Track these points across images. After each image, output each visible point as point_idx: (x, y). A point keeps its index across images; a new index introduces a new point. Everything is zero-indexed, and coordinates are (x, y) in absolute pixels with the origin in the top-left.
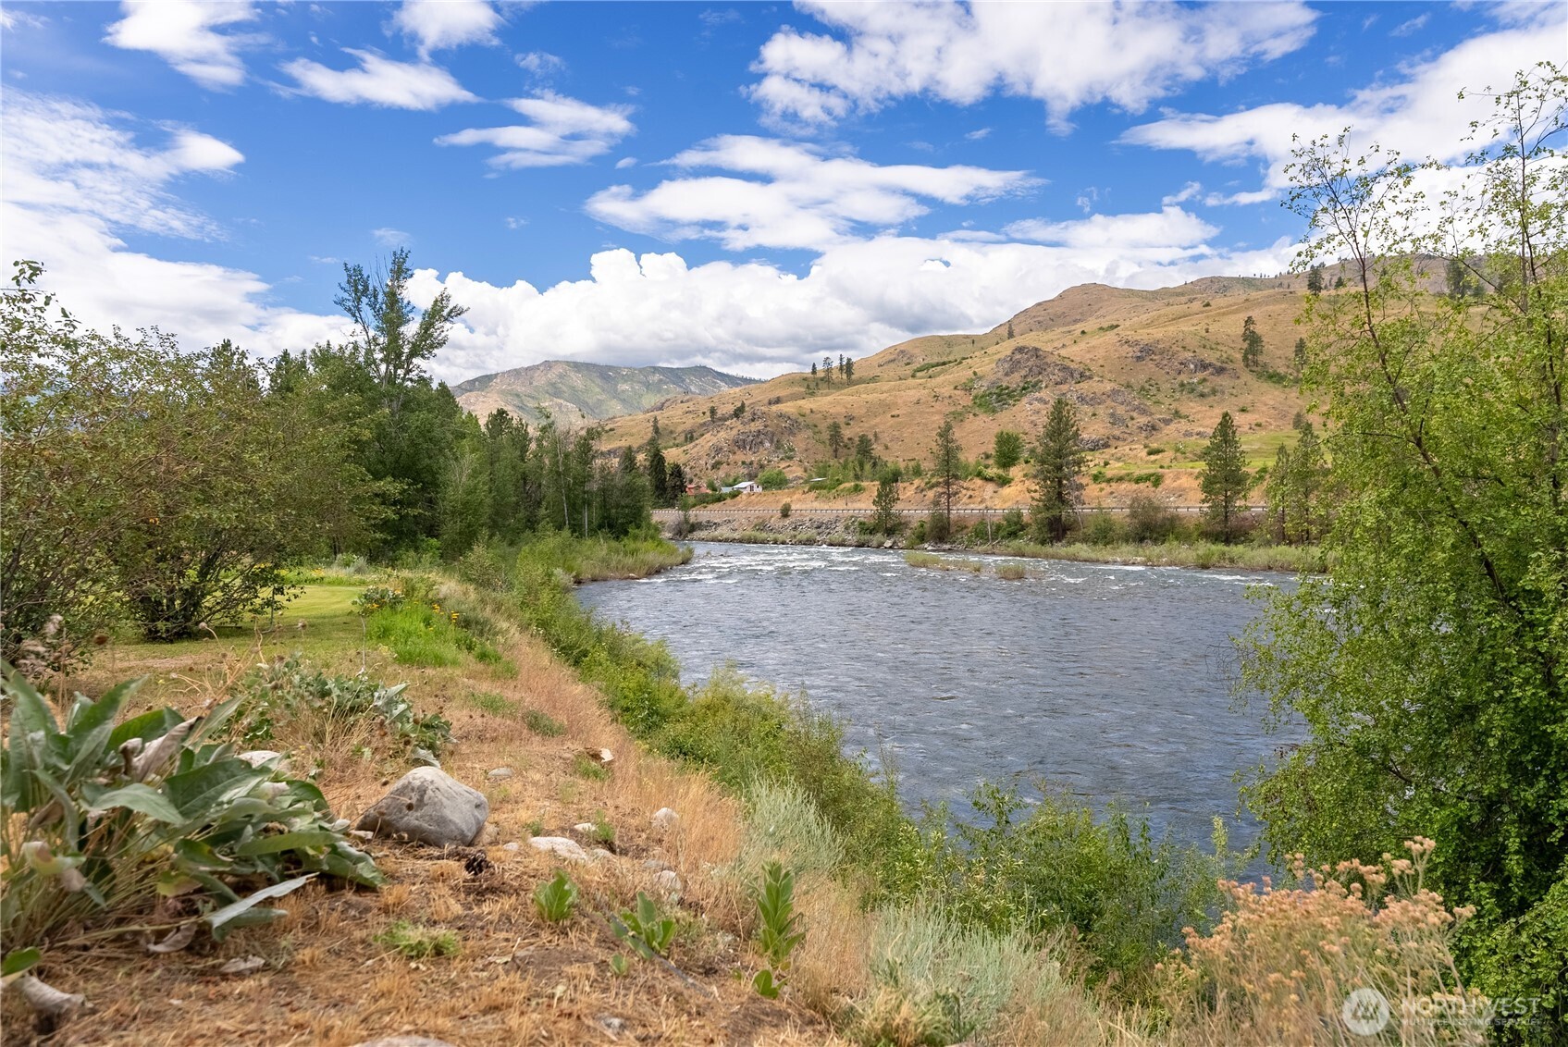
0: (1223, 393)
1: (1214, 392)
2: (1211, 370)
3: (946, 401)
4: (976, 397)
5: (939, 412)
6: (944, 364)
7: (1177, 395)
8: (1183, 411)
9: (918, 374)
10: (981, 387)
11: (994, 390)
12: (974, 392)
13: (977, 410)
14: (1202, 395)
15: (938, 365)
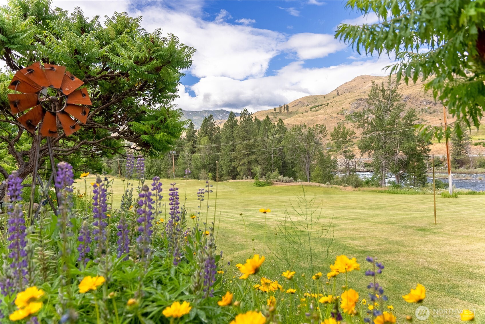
0: (438, 112)
1: (434, 112)
2: (432, 104)
3: (336, 119)
4: (346, 117)
5: (334, 123)
6: (321, 105)
7: (421, 113)
8: (425, 119)
9: (313, 109)
10: (347, 113)
11: (353, 114)
12: (345, 115)
13: (347, 121)
14: (430, 113)
15: (319, 106)
